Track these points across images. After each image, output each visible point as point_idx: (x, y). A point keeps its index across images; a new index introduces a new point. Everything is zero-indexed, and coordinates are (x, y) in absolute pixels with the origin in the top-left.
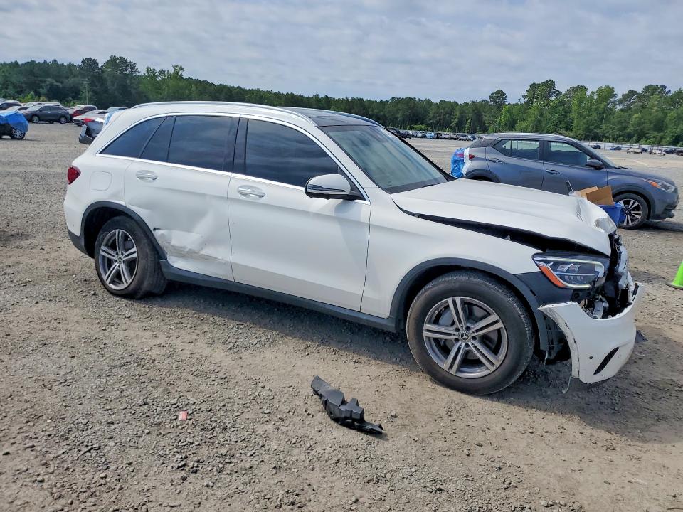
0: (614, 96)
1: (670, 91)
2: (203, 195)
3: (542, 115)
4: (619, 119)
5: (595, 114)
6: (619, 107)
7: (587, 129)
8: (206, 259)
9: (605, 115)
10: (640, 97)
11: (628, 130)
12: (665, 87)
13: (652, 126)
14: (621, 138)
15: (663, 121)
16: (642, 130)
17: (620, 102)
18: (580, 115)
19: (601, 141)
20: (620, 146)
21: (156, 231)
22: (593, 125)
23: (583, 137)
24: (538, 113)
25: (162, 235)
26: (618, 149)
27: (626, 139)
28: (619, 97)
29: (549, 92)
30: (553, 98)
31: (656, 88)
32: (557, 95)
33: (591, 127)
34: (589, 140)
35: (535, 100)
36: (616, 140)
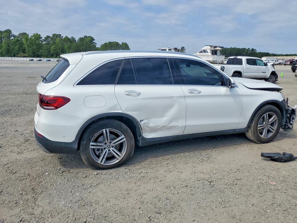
0: (41, 38)
1: (63, 36)
2: (172, 97)
3: (9, 46)
4: (46, 48)
5: (35, 46)
6: (44, 43)
7: (33, 52)
8: (171, 128)
9: (40, 46)
10: (52, 38)
11: (51, 52)
12: (61, 35)
13: (60, 50)
14: (49, 56)
15: (64, 49)
16: (56, 52)
17: (44, 41)
18: (28, 46)
19: (41, 57)
20: (50, 59)
21: (141, 122)
22: (35, 50)
23: (32, 56)
24: (7, 46)
25: (145, 123)
26: (50, 60)
27: (51, 56)
28: (43, 38)
29: (9, 35)
30: (12, 38)
31: (57, 35)
32: (14, 37)
33: (35, 51)
34: (35, 57)
35: (3, 39)
36: (47, 57)
